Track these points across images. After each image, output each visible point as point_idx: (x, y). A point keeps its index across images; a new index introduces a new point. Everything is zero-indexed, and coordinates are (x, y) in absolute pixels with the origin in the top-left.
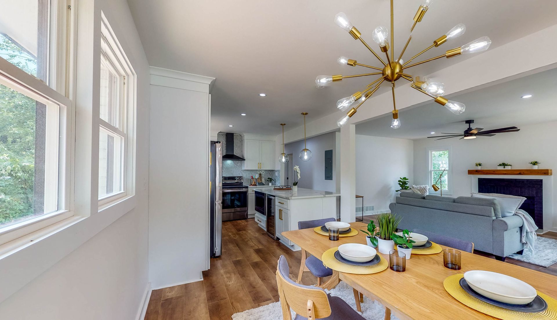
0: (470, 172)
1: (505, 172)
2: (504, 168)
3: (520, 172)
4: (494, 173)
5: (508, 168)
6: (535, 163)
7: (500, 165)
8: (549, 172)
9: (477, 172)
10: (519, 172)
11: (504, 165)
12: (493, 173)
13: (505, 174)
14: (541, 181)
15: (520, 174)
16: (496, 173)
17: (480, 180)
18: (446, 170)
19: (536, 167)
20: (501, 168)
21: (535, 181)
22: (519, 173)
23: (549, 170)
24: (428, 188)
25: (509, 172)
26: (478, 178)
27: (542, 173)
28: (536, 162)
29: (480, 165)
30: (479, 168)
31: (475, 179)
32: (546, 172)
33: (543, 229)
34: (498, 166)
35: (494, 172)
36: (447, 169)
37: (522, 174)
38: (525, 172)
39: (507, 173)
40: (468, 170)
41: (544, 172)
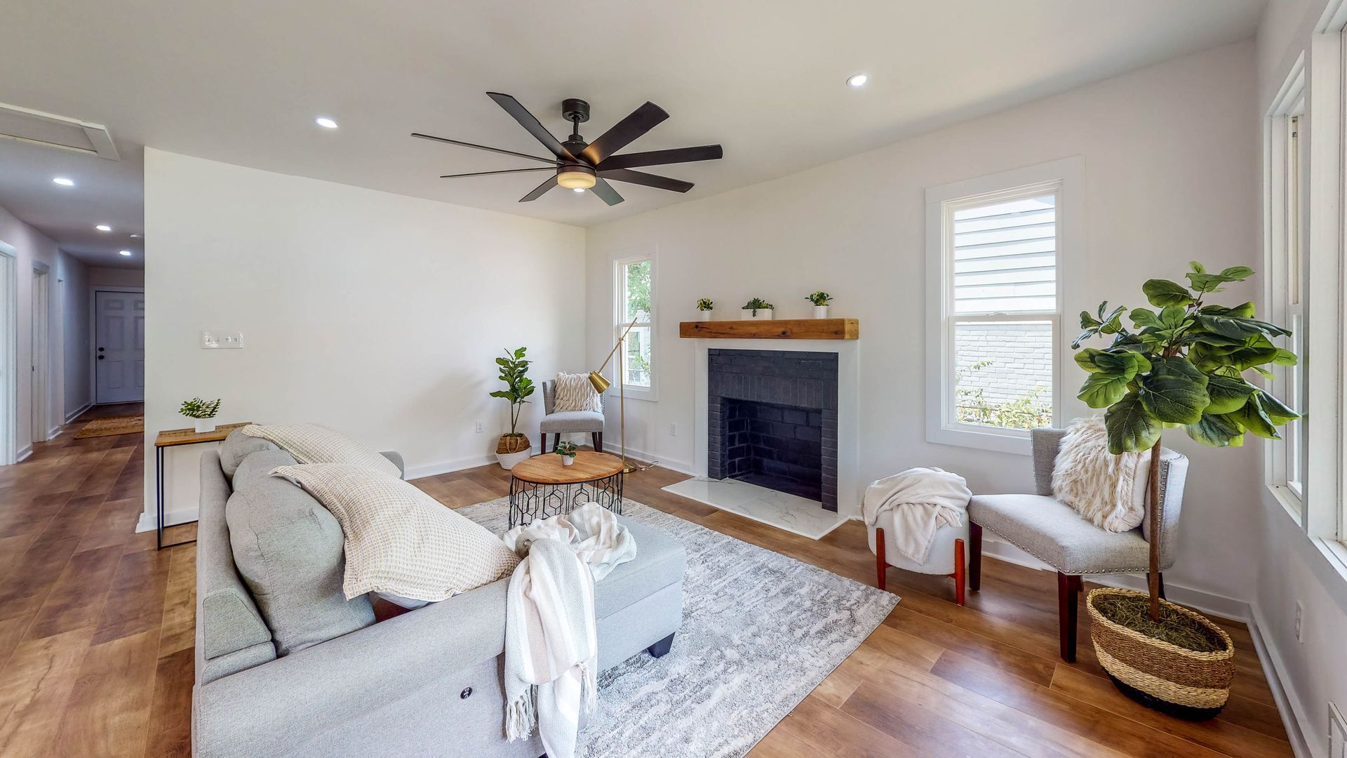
0: (691, 330)
1: (753, 330)
2: (754, 314)
3: (786, 330)
4: (732, 332)
5: (763, 315)
6: (820, 299)
7: (747, 306)
8: (847, 327)
9: (697, 329)
10: (783, 329)
11: (756, 305)
13: (754, 336)
14: (833, 358)
15: (784, 335)
16: (736, 331)
17: (714, 355)
19: (822, 313)
20: (747, 316)
21: (824, 357)
22: (784, 333)
23: (846, 322)
25: (762, 330)
26: (709, 349)
28: (823, 295)
29: (708, 305)
30: (706, 316)
31: (699, 349)
32: (836, 330)
33: (837, 511)
34: (743, 308)
35: (731, 328)
37: (789, 337)
38: (795, 330)
39: (758, 334)
40: (681, 323)
41: (834, 328)
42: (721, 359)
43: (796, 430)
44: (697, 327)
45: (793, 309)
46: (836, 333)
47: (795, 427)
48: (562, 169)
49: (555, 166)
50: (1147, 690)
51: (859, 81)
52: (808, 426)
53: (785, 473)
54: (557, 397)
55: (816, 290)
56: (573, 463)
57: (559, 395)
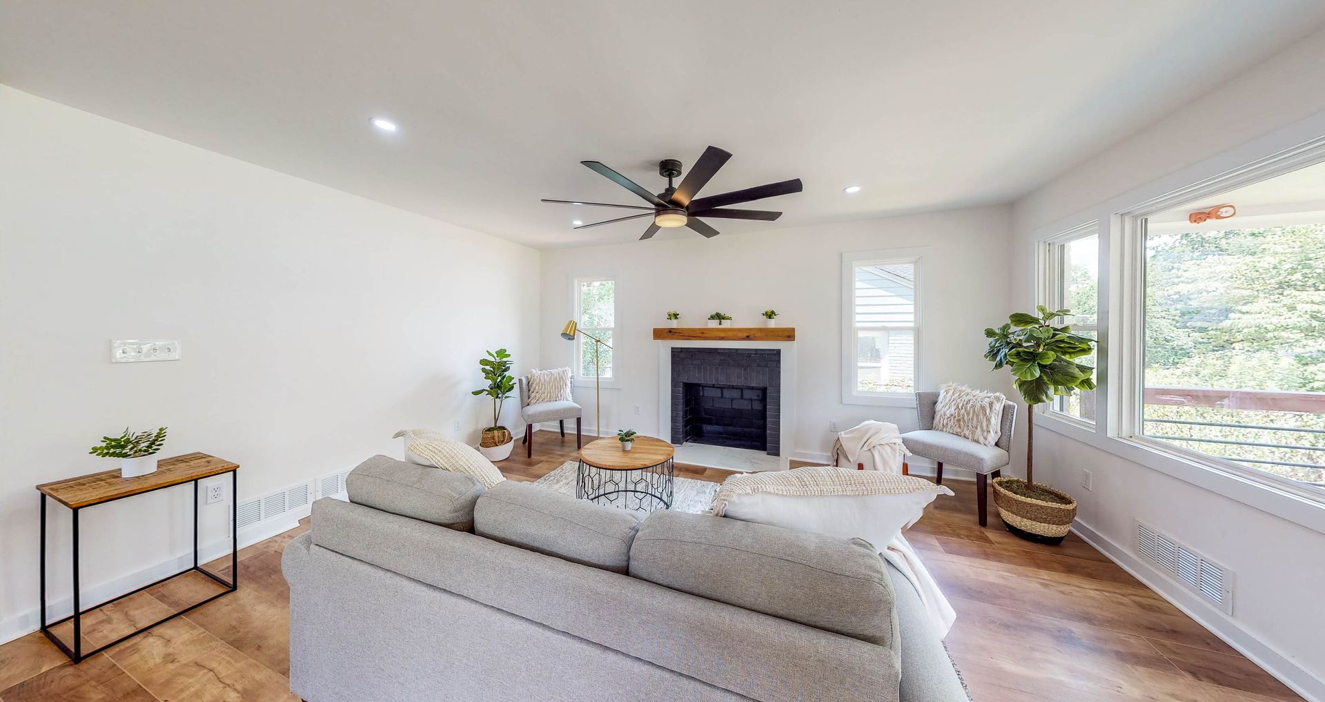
0: (659, 334)
1: (722, 335)
2: (720, 324)
3: (749, 335)
5: (726, 324)
6: (770, 315)
7: (712, 318)
9: (671, 333)
10: (747, 334)
11: (719, 317)
12: (701, 335)
13: (722, 338)
14: (777, 353)
15: (748, 338)
16: (706, 335)
17: (676, 353)
18: (610, 329)
19: (772, 324)
20: (714, 324)
21: (769, 352)
22: (748, 337)
24: (570, 374)
25: (730, 334)
26: (672, 348)
27: (784, 335)
28: (773, 313)
29: (676, 316)
30: (674, 324)
31: (664, 349)
32: (789, 335)
33: (778, 454)
34: (709, 319)
35: (703, 333)
36: (613, 325)
37: (752, 340)
38: (756, 334)
39: (726, 337)
40: (654, 329)
41: (787, 334)
42: (682, 355)
43: (734, 402)
44: (670, 332)
45: (751, 320)
46: (789, 337)
47: (732, 400)
48: (658, 213)
49: (654, 211)
50: (1041, 533)
51: (852, 190)
52: (742, 398)
53: (720, 433)
54: (532, 390)
55: (768, 309)
56: (632, 447)
57: (535, 389)
